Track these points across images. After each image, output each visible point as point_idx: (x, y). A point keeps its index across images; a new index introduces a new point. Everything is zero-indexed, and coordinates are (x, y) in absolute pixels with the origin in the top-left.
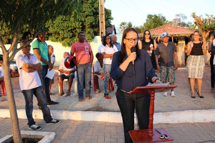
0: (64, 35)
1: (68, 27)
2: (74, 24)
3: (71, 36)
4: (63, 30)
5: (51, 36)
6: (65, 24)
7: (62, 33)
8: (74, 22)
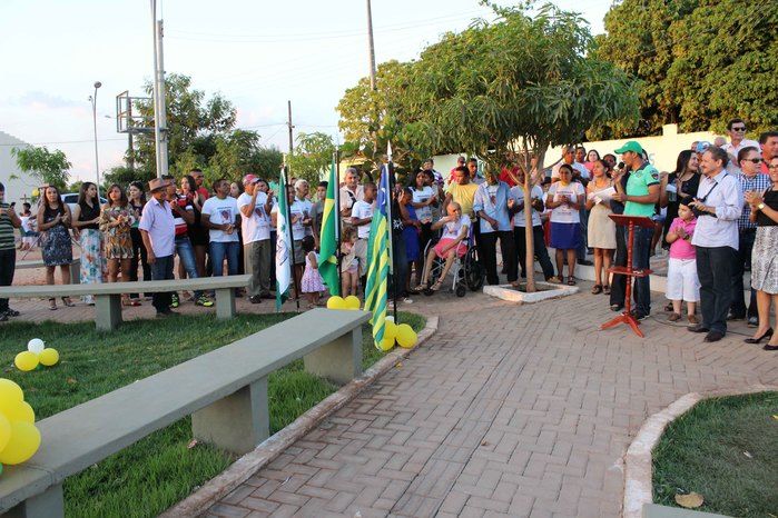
0: (750, 118)
1: (767, 91)
4: (751, 101)
5: (719, 117)
6: (756, 84)
7: (746, 109)
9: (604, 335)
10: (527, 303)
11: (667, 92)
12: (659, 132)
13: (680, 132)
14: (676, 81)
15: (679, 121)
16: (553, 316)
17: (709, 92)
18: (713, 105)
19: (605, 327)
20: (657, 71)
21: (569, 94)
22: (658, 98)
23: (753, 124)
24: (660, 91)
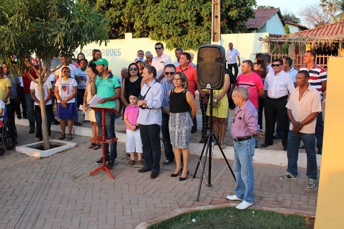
0: (168, 32)
1: (176, 19)
2: (184, 14)
3: (179, 32)
4: (168, 23)
5: (153, 30)
6: (171, 14)
7: (166, 27)
8: (185, 12)
9: (92, 180)
10: (44, 158)
11: (126, 15)
12: (123, 37)
13: (134, 37)
14: (131, 9)
15: (133, 31)
16: (60, 167)
17: (148, 17)
18: (150, 24)
19: (92, 174)
20: (121, 3)
21: (64, 28)
22: (122, 18)
23: (170, 35)
24: (122, 14)
